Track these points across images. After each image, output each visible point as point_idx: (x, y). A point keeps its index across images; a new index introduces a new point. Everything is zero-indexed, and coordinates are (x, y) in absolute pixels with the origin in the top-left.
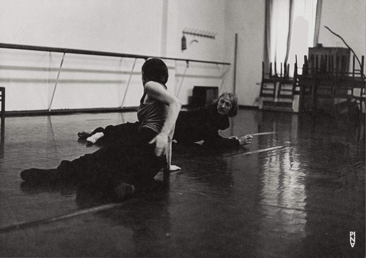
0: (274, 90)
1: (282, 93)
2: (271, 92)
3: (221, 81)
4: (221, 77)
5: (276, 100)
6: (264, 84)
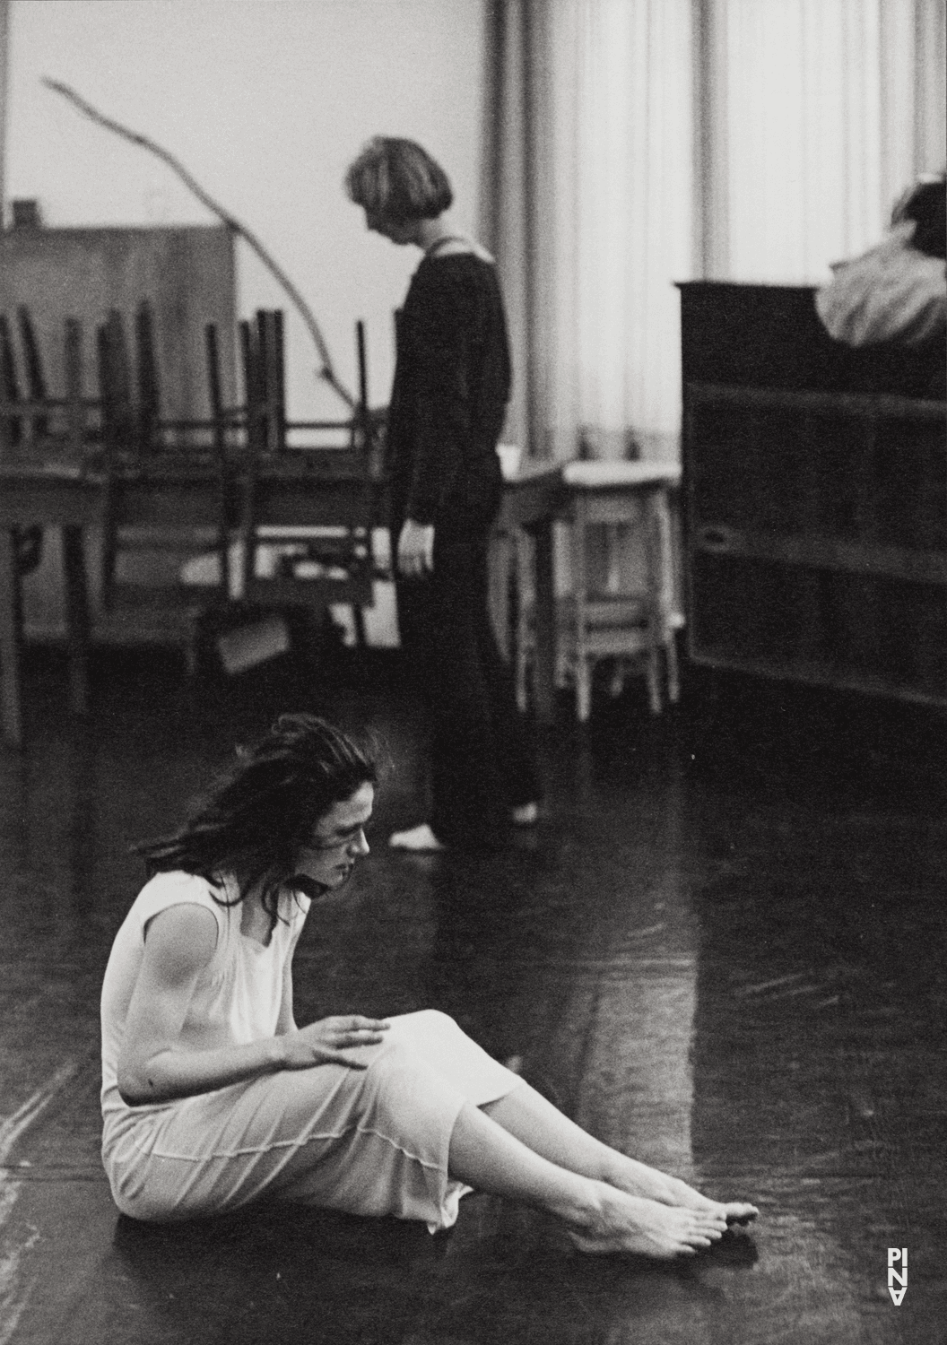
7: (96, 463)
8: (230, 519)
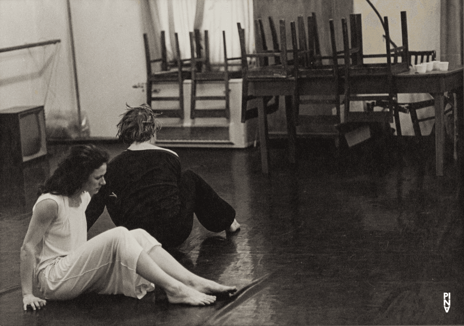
0: (181, 99)
1: (200, 105)
2: (174, 105)
3: (40, 81)
4: (41, 73)
5: (188, 123)
6: (154, 87)
7: (292, 73)
8: (340, 91)
